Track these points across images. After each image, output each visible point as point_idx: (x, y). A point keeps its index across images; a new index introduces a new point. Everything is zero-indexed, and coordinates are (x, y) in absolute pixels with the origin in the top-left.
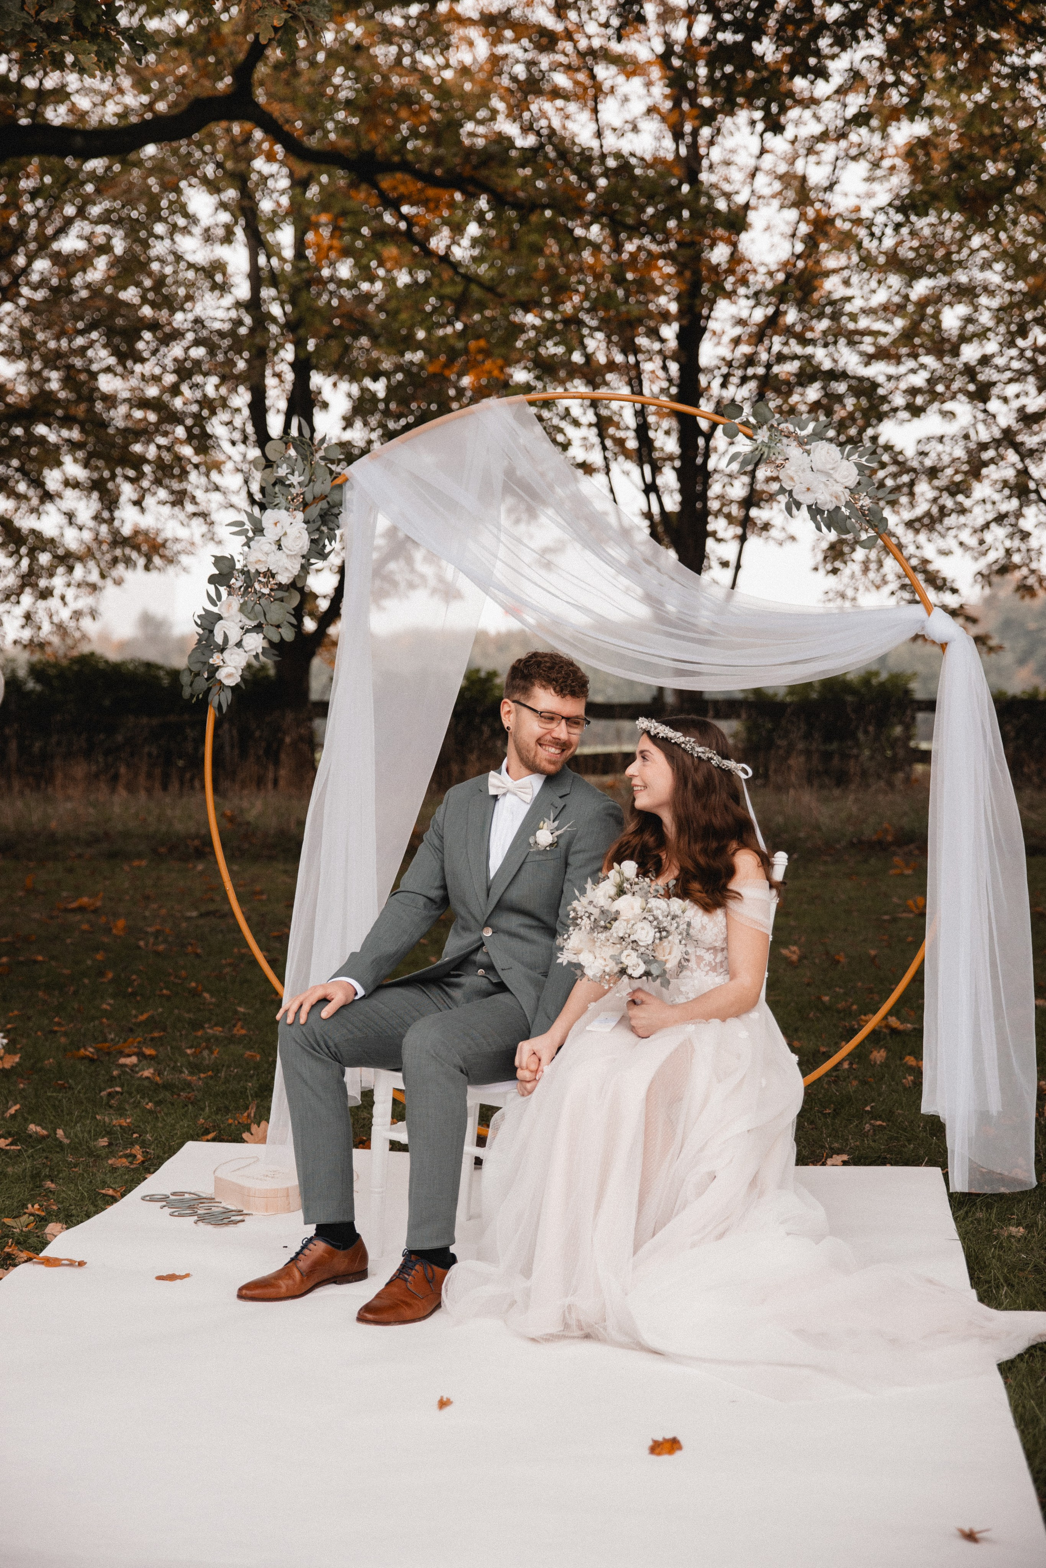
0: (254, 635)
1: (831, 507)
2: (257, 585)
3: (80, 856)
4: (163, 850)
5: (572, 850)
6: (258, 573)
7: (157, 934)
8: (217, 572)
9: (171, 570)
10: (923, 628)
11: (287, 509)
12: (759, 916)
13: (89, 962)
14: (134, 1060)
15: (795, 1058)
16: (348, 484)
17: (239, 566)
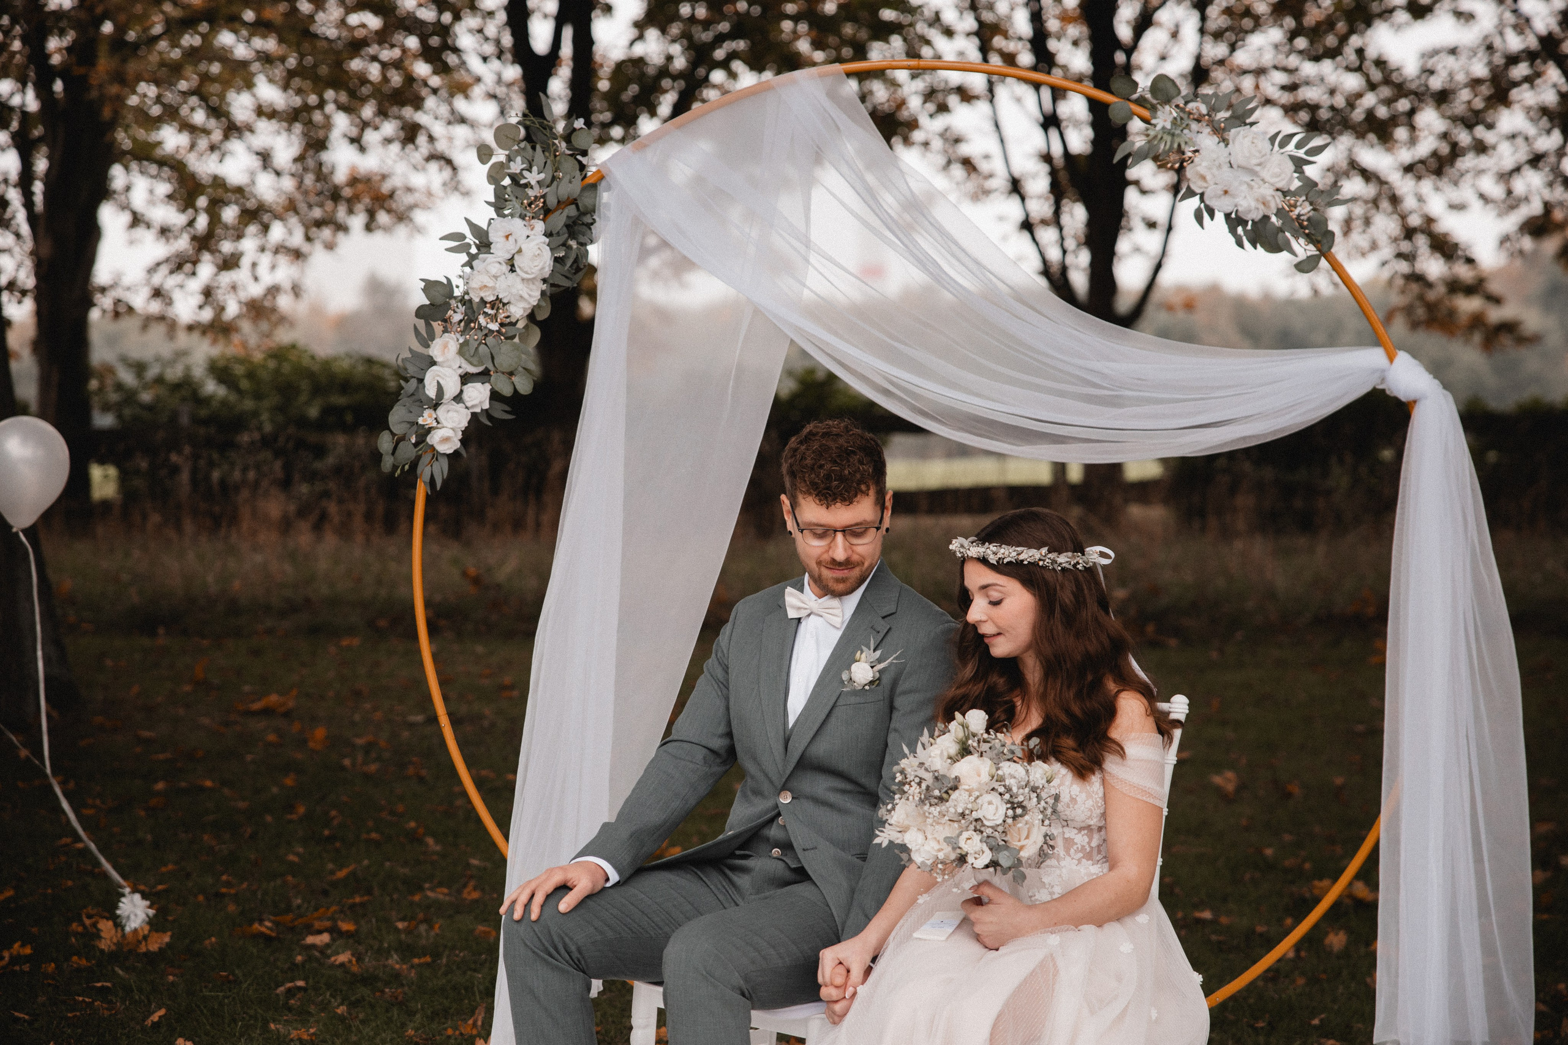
0: (478, 385)
1: (1257, 216)
2: (482, 320)
3: (269, 632)
4: (382, 623)
5: (899, 689)
6: (483, 302)
7: (368, 748)
8: (428, 302)
9: (402, 230)
10: (1383, 380)
11: (522, 217)
12: (1149, 784)
13: (275, 790)
14: (325, 938)
15: (1198, 978)
16: (603, 183)
17: (457, 293)
